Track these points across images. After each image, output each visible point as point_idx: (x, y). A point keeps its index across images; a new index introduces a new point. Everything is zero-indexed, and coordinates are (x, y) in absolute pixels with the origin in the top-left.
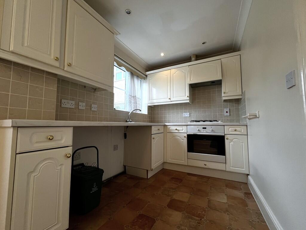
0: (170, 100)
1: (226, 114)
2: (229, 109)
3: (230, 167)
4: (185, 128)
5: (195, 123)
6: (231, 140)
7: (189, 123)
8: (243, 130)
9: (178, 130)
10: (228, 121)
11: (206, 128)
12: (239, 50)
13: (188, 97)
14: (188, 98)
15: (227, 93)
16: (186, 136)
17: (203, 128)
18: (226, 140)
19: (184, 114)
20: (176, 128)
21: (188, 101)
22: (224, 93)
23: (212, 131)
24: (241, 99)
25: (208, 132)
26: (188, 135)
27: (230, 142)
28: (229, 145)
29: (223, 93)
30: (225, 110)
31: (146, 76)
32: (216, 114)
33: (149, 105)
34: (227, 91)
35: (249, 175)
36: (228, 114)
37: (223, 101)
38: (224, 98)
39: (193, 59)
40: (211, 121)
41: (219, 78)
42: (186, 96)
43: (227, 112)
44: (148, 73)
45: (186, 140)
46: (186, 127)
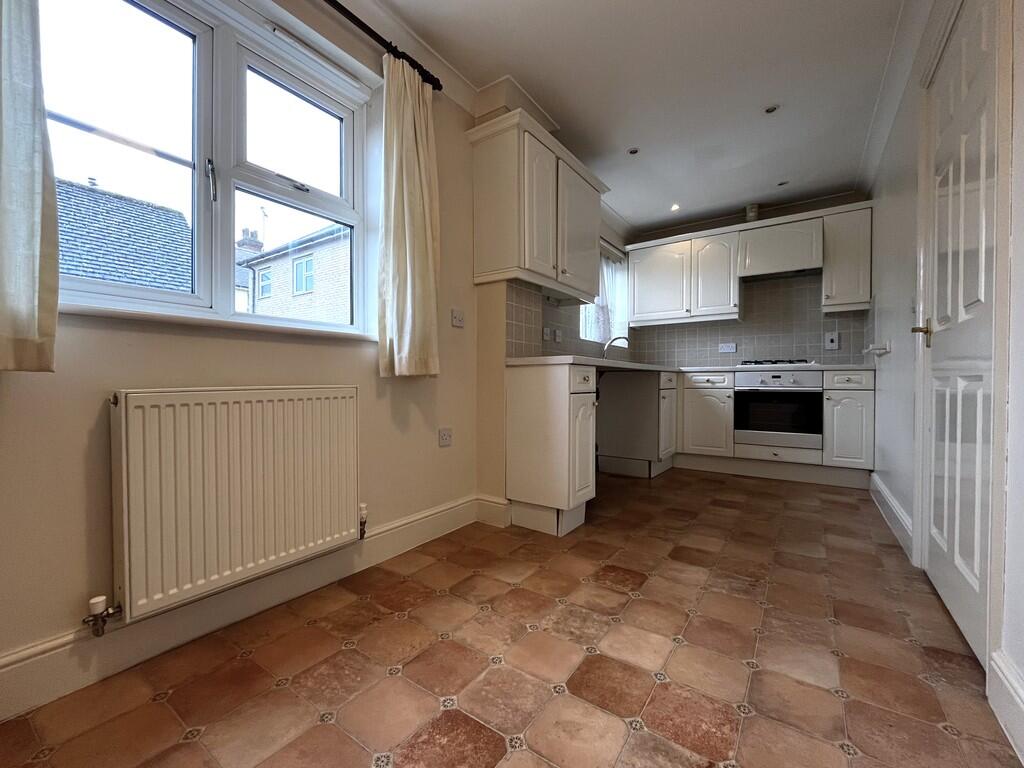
0: (688, 314)
1: (829, 346)
2: (839, 334)
3: (831, 458)
4: (728, 378)
5: (753, 366)
6: (835, 401)
7: (739, 366)
8: (866, 378)
9: (713, 383)
10: (833, 361)
11: (779, 377)
12: (868, 196)
13: (735, 305)
14: (736, 310)
15: (833, 298)
16: (732, 395)
17: (774, 377)
18: (825, 401)
19: (720, 345)
20: (707, 378)
21: (736, 317)
22: (828, 297)
23: (794, 382)
24: (867, 311)
25: (786, 384)
26: (737, 394)
27: (834, 406)
28: (831, 413)
29: (824, 297)
30: (828, 336)
31: (626, 254)
32: (805, 347)
33: (631, 325)
34: (834, 294)
35: (872, 471)
36: (835, 346)
37: (822, 315)
38: (826, 310)
39: (751, 214)
40: (791, 362)
41: (816, 264)
42: (732, 305)
43: (832, 341)
44: (629, 248)
45: (731, 403)
46: (732, 374)
